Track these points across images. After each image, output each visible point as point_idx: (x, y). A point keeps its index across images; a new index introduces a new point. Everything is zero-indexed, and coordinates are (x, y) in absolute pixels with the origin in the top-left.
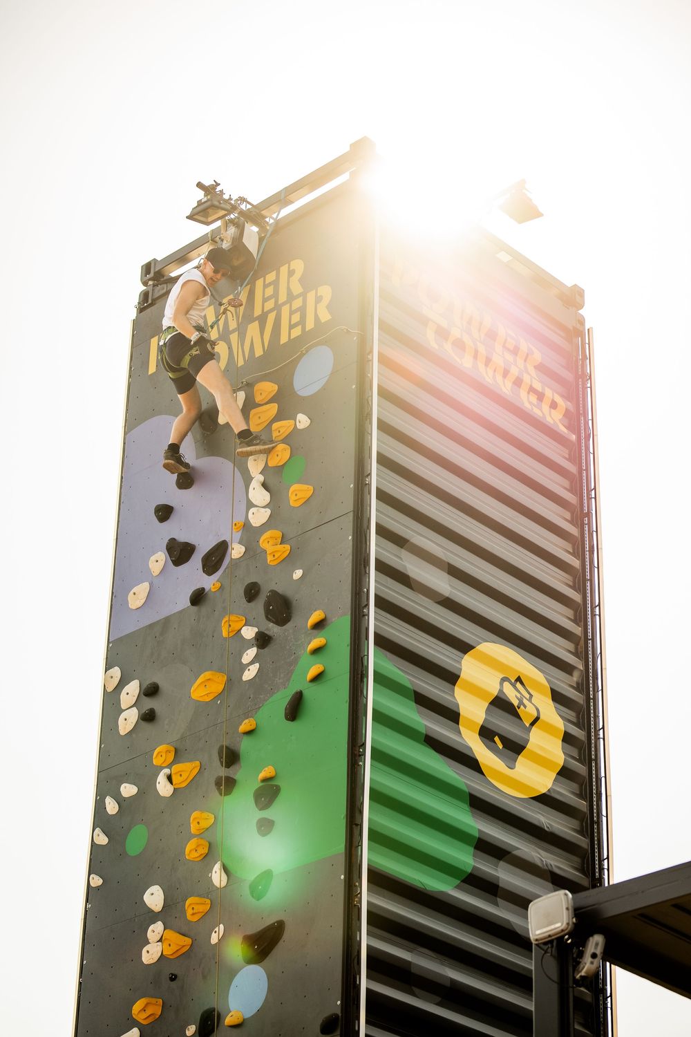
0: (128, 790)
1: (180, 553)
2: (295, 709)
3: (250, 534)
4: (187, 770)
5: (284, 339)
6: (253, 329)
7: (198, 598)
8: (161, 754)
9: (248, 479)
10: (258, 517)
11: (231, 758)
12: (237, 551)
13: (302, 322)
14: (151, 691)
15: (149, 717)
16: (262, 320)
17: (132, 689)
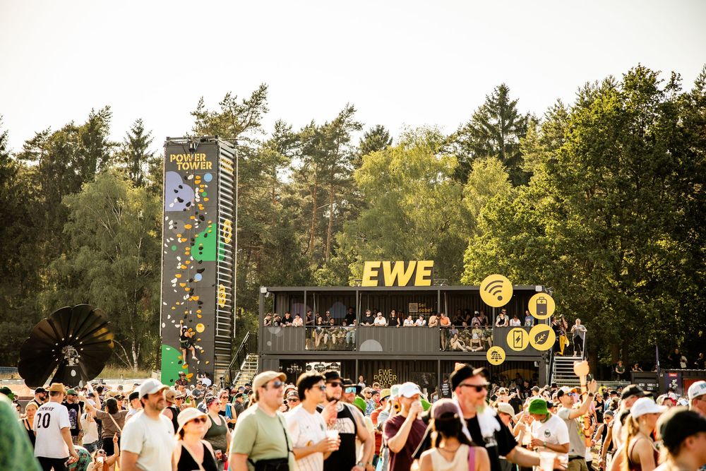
0: (172, 239)
1: (181, 201)
2: (206, 236)
3: (195, 202)
4: (185, 240)
5: (202, 168)
6: (195, 163)
7: (185, 210)
8: (179, 235)
9: (195, 192)
10: (198, 200)
11: (193, 240)
12: (193, 205)
13: (205, 167)
14: (176, 223)
15: (175, 228)
16: (197, 162)
17: (171, 222)
